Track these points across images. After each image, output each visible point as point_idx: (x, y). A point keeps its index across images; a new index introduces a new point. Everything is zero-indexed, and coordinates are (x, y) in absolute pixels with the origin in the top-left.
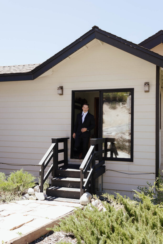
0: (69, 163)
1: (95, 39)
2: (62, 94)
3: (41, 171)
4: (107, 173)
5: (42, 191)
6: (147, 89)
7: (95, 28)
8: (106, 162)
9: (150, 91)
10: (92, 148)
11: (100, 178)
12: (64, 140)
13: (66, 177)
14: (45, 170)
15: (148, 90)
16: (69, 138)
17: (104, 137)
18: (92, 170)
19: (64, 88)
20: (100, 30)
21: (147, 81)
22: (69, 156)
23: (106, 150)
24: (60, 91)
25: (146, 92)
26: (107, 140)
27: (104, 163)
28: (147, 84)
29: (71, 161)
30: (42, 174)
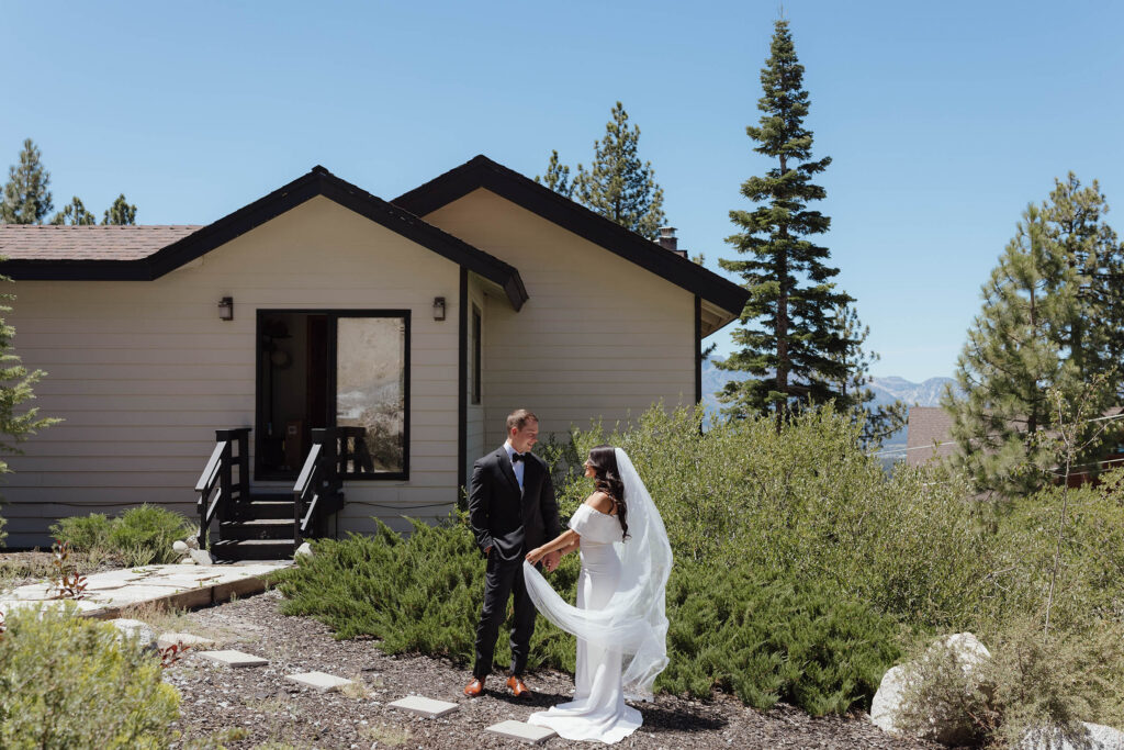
0: (253, 491)
1: (320, 196)
2: (231, 318)
3: (200, 502)
4: (349, 510)
5: (203, 547)
6: (439, 313)
7: (319, 170)
8: (344, 484)
9: (447, 316)
10: (316, 449)
11: (332, 518)
12: (239, 434)
13: (253, 519)
14: (209, 500)
15: (441, 316)
16: (250, 430)
17: (340, 425)
18: (316, 497)
19: (235, 301)
20: (331, 176)
21: (439, 295)
22: (252, 476)
23: (345, 457)
24: (225, 312)
25: (437, 319)
26: (348, 432)
27: (341, 486)
28: (440, 302)
29: (256, 486)
30: (203, 509)
